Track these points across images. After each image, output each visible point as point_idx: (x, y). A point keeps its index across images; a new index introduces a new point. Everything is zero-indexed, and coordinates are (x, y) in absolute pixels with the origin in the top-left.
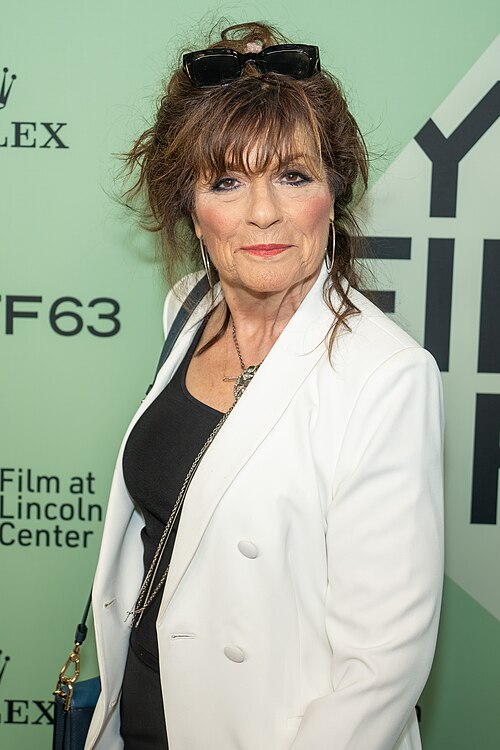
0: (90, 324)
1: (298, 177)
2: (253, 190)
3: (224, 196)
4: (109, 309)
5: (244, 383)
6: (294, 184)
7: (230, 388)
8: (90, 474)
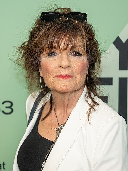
0: (3, 110)
1: (77, 54)
2: (61, 56)
3: (51, 58)
4: (9, 105)
5: (59, 130)
6: (76, 56)
7: (54, 133)
8: (4, 163)
